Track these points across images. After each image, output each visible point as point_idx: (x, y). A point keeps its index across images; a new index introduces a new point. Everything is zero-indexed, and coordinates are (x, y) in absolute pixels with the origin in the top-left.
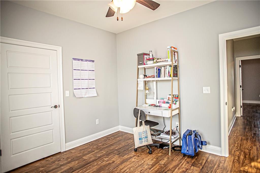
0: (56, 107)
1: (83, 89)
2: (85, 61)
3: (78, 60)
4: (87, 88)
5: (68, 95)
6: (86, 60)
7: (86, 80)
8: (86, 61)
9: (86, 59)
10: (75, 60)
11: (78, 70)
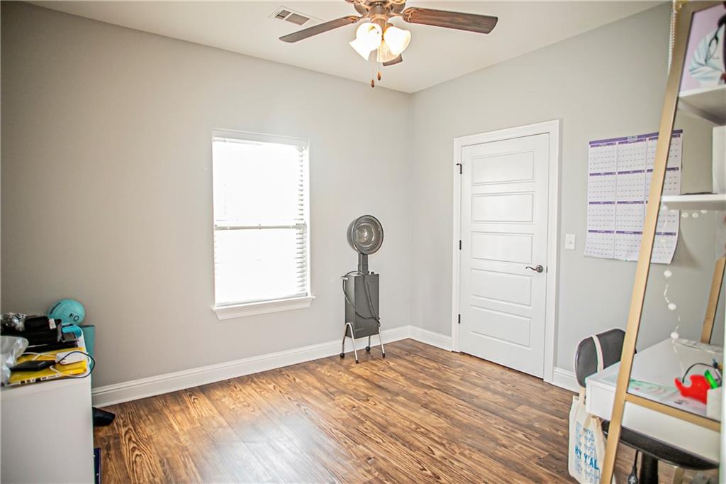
0: (540, 269)
1: (621, 234)
2: (637, 139)
3: (608, 145)
4: (635, 233)
5: (572, 247)
6: (639, 137)
7: (634, 205)
8: (641, 140)
9: (639, 134)
10: (598, 146)
11: (606, 174)
